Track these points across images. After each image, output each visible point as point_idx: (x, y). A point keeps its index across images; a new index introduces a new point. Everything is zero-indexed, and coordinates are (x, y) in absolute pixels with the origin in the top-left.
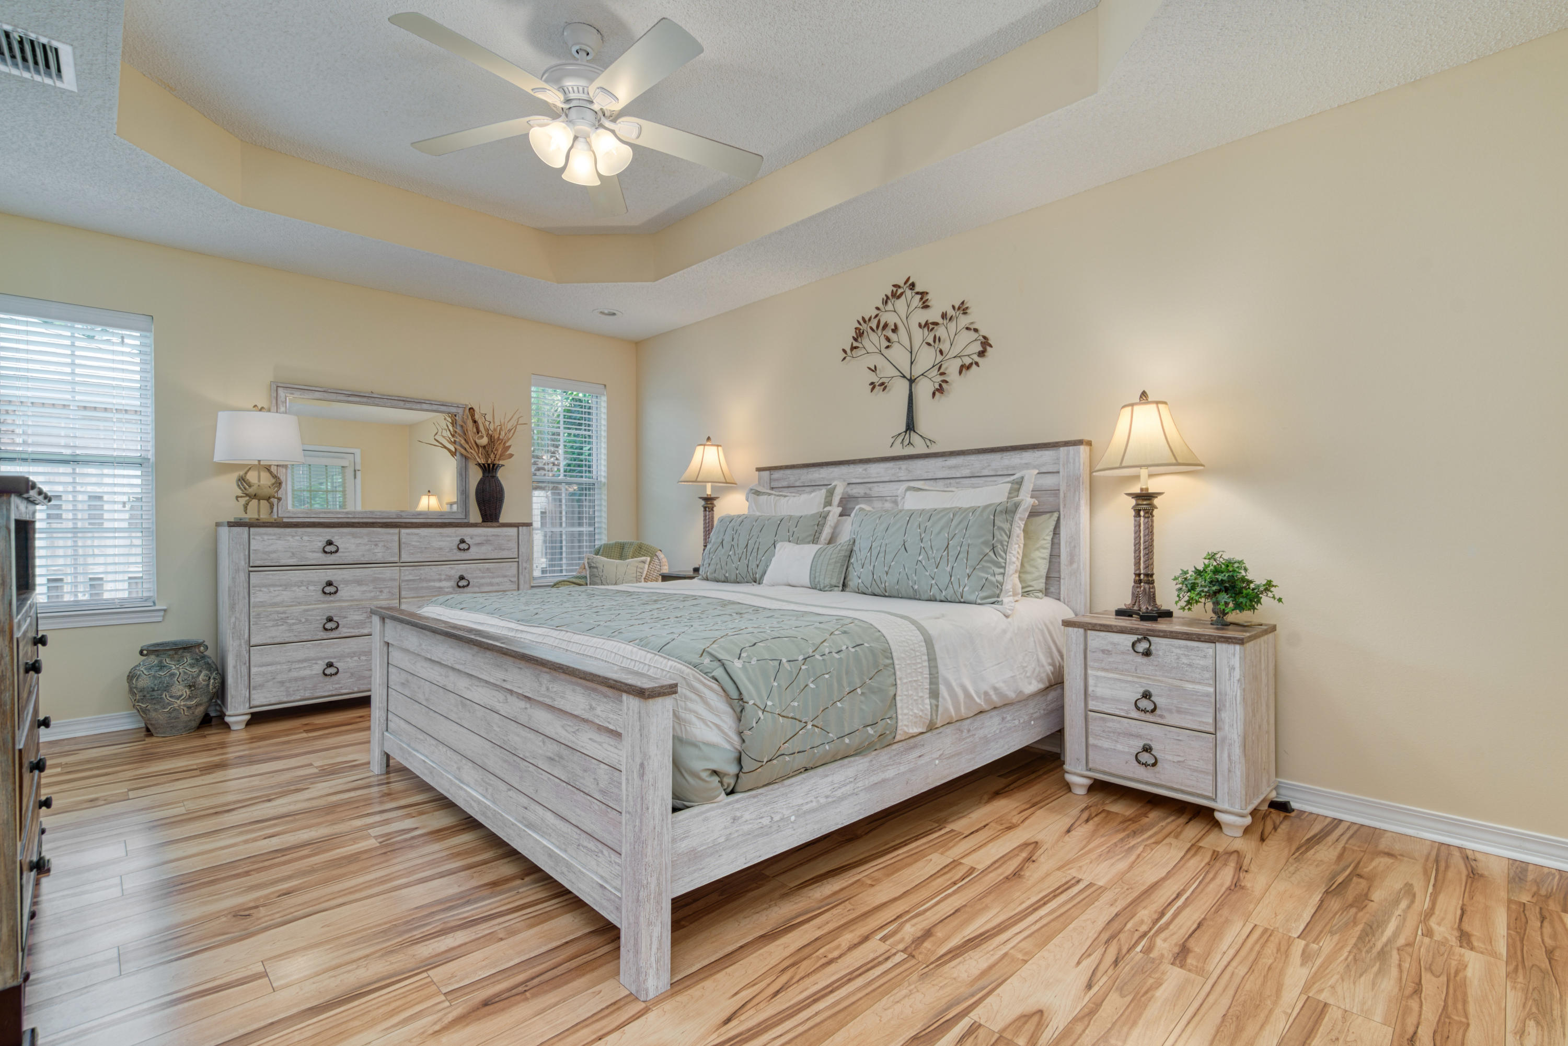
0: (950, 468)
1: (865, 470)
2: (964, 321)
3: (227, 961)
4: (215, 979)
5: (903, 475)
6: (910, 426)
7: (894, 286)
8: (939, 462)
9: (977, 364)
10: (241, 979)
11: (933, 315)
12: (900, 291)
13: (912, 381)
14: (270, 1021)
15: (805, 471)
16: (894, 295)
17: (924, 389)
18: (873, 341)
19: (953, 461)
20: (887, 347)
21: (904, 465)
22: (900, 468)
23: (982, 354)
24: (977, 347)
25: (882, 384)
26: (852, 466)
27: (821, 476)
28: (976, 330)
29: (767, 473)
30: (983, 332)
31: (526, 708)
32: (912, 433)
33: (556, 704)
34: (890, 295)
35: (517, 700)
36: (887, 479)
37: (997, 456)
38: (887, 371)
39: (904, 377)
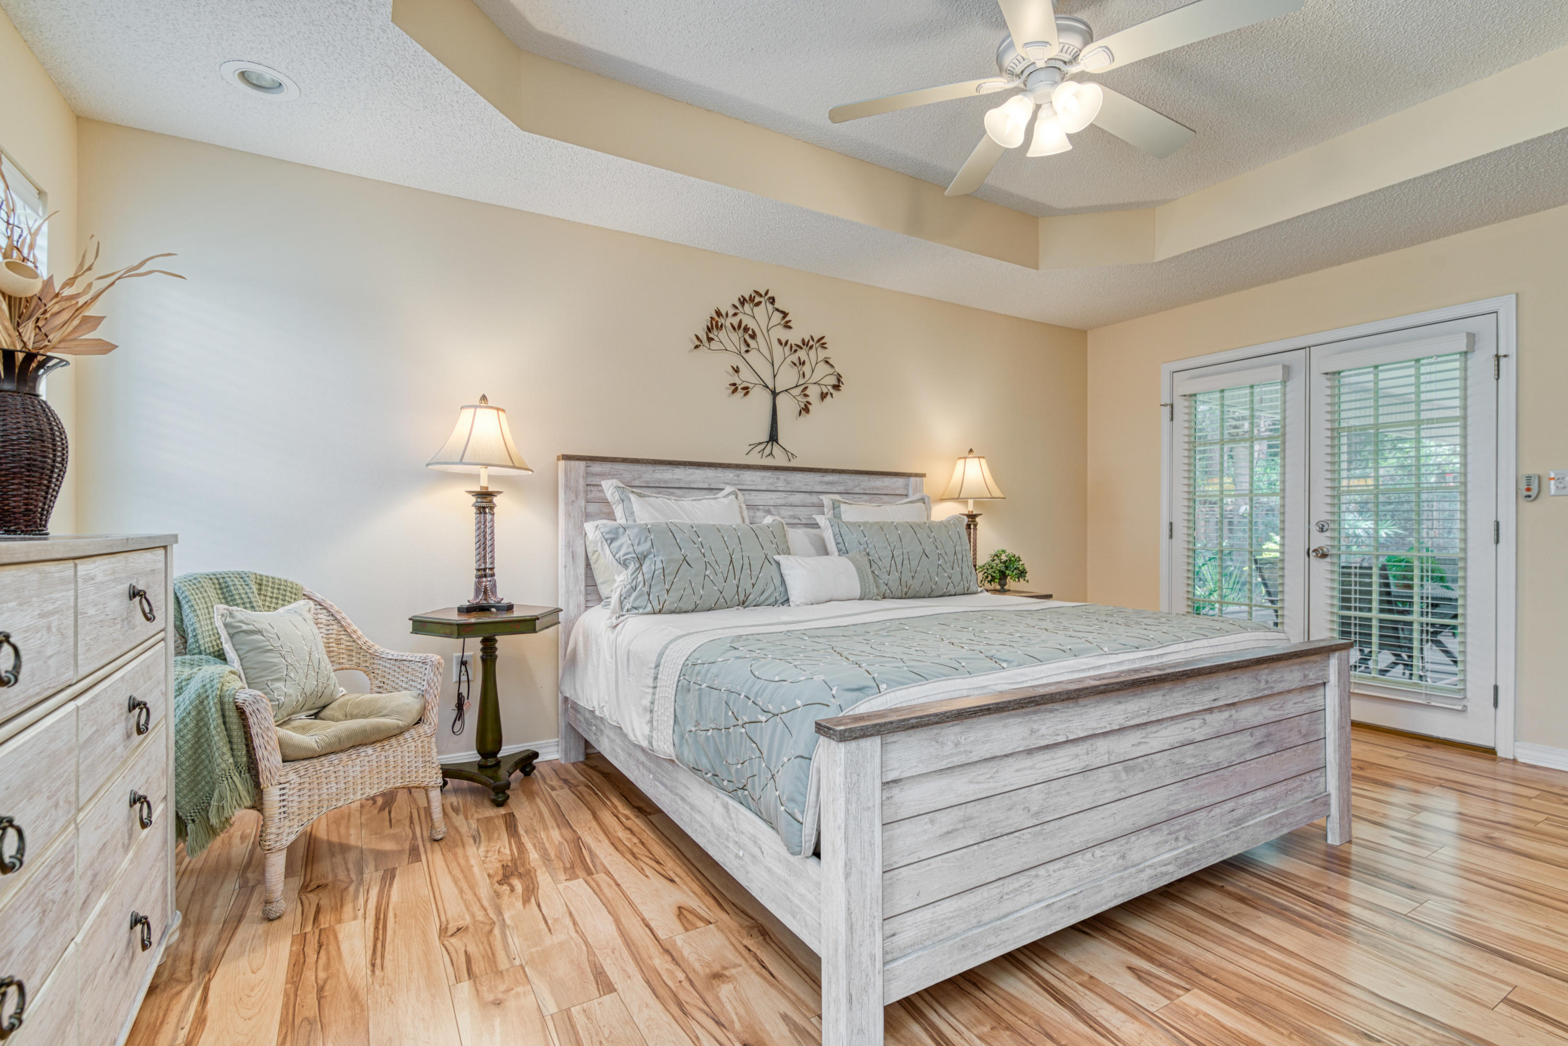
0: (827, 483)
1: (738, 476)
2: (822, 354)
3: (1519, 1036)
4: (1549, 1032)
5: (781, 485)
6: (773, 437)
7: (755, 292)
8: (817, 477)
9: (831, 394)
10: (1528, 1014)
11: (794, 337)
12: (757, 299)
13: (774, 394)
14: (1546, 977)
15: (650, 468)
16: (752, 299)
17: (787, 405)
18: (728, 338)
19: (829, 478)
20: (747, 351)
21: (783, 476)
22: (778, 479)
23: (836, 387)
24: (833, 380)
25: (746, 388)
26: (720, 470)
27: (675, 477)
28: (832, 366)
29: (582, 464)
30: (838, 369)
31: (1231, 716)
32: (775, 443)
33: (1276, 690)
34: (747, 298)
35: (1219, 714)
36: (764, 488)
37: (866, 478)
38: (746, 376)
39: (767, 387)
